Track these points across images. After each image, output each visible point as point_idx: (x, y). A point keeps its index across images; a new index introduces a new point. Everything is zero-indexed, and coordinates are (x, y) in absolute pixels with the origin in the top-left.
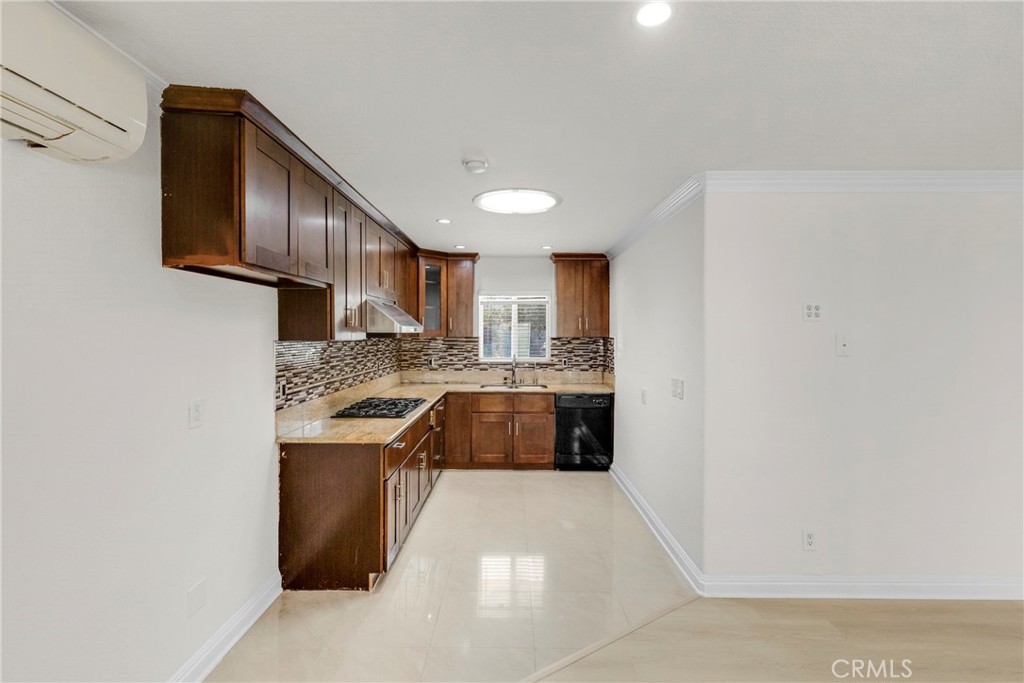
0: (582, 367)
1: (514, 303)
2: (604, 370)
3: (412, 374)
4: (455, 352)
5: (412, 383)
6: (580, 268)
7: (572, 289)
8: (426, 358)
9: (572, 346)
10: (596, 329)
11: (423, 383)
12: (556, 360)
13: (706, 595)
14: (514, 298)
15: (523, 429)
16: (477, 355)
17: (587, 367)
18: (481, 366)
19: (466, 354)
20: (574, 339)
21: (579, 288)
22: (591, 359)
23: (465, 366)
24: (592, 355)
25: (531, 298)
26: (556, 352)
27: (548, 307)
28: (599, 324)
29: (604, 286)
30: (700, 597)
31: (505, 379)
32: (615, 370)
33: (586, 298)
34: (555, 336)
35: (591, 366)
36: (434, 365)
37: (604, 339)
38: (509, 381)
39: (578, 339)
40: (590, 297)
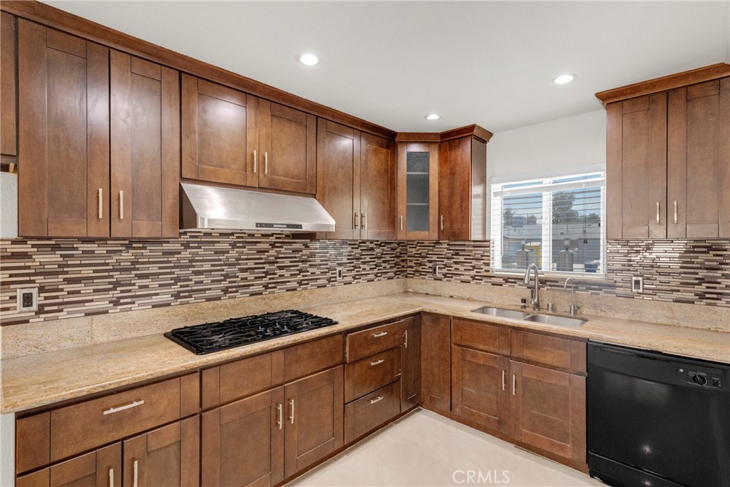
0: (677, 294)
1: (547, 188)
3: (415, 283)
4: (462, 259)
5: (416, 293)
8: (431, 265)
9: (654, 255)
10: (699, 222)
11: (427, 294)
12: (616, 279)
14: (547, 182)
15: (525, 387)
16: (488, 264)
17: (691, 296)
18: (494, 280)
19: (474, 263)
21: (655, 147)
22: (701, 281)
23: (473, 278)
25: (571, 180)
26: (616, 265)
31: (524, 301)
33: (674, 161)
35: (701, 295)
36: (438, 275)
40: (687, 161)
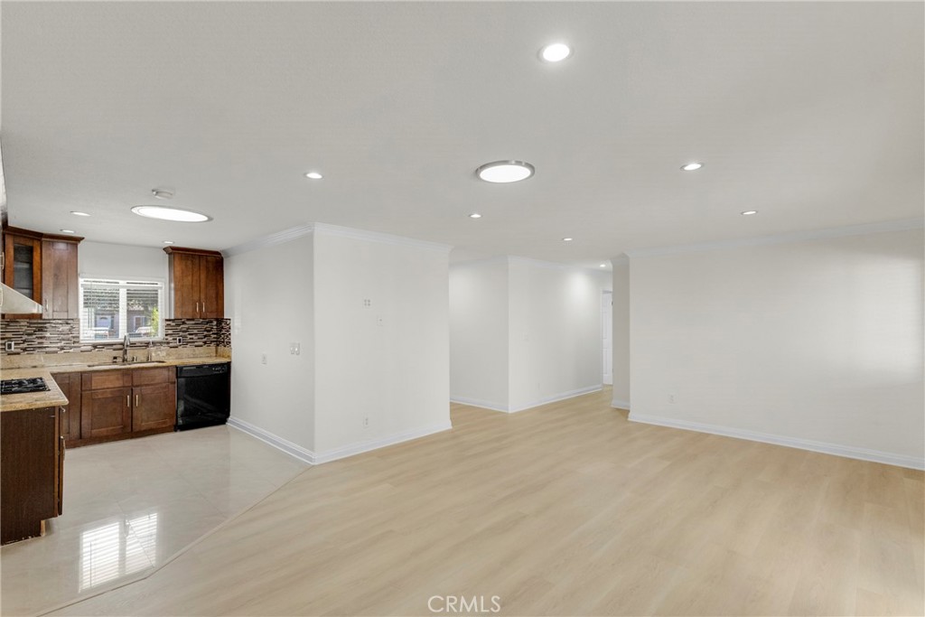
0: (196, 344)
1: (123, 287)
2: (218, 345)
6: (197, 261)
7: (190, 278)
9: (187, 326)
10: (211, 312)
12: (170, 339)
13: (316, 464)
14: (122, 283)
15: (142, 399)
16: (77, 337)
17: (201, 343)
18: (82, 347)
20: (188, 320)
21: (195, 278)
22: (205, 336)
24: (205, 333)
25: (143, 284)
26: (170, 332)
27: (159, 292)
28: (214, 308)
29: (219, 276)
30: (313, 466)
31: (115, 358)
32: (232, 344)
33: (203, 285)
34: (168, 318)
35: (205, 343)
36: (14, 349)
37: (217, 320)
38: (119, 360)
39: (193, 320)
40: (206, 286)
